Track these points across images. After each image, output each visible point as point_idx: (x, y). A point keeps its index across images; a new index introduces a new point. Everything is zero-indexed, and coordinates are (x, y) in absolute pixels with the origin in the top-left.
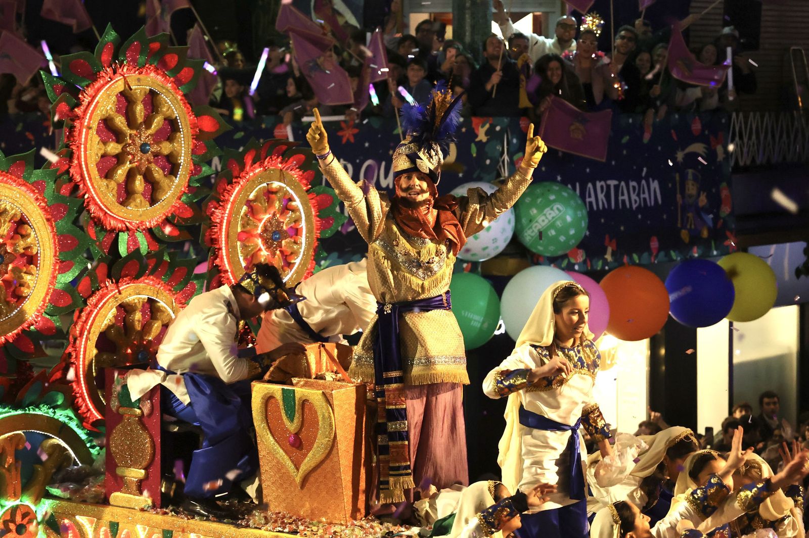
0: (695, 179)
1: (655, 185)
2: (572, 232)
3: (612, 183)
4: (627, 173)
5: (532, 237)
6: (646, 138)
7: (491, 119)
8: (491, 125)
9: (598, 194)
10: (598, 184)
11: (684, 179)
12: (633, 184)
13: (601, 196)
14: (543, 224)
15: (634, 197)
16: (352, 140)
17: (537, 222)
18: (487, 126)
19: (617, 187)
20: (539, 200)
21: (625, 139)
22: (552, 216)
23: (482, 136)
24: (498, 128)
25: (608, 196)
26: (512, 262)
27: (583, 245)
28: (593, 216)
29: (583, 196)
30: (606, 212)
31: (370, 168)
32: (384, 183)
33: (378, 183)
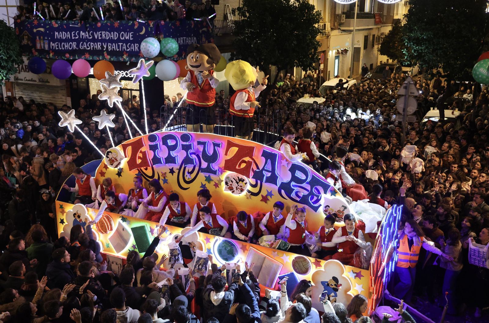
0: (205, 37)
1: (195, 38)
2: (175, 50)
3: (185, 38)
4: (188, 36)
6: (192, 26)
9: (181, 40)
10: (181, 38)
11: (202, 37)
12: (190, 38)
13: (182, 41)
15: (190, 42)
16: (118, 27)
17: (166, 47)
19: (186, 39)
20: (166, 42)
21: (187, 27)
22: (169, 46)
23: (151, 25)
25: (183, 41)
26: (160, 58)
27: (178, 53)
28: (180, 46)
29: (177, 42)
30: (183, 45)
31: (123, 34)
32: (126, 38)
33: (125, 38)
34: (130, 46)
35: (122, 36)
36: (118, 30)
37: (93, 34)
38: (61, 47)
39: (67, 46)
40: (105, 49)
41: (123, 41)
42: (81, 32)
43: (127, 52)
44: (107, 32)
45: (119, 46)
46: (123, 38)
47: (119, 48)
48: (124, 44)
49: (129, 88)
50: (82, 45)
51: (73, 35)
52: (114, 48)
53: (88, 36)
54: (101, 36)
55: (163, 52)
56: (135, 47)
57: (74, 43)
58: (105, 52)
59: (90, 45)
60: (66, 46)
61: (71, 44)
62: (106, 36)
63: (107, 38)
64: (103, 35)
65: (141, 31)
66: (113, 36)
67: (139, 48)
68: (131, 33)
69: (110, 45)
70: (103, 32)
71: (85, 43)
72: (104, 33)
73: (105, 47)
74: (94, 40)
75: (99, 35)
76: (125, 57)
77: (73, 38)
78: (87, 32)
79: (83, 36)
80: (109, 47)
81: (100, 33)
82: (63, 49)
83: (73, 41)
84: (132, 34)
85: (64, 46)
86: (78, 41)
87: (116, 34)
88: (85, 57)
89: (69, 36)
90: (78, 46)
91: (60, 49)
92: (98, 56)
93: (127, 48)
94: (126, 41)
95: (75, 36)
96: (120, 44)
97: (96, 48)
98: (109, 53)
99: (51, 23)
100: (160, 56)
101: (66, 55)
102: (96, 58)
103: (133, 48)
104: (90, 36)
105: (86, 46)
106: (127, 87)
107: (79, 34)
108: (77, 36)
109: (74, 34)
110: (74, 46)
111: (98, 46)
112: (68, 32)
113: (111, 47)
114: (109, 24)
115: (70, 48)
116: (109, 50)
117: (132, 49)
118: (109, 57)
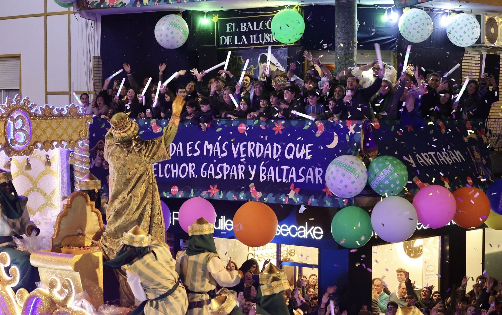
2: (398, 183)
5: (376, 185)
6: (443, 131)
7: (357, 121)
8: (356, 124)
14: (382, 177)
16: (281, 132)
17: (379, 176)
18: (355, 125)
20: (380, 165)
21: (432, 132)
22: (386, 173)
23: (352, 130)
24: (360, 126)
31: (291, 148)
32: (298, 156)
33: (295, 155)
34: (304, 172)
35: (290, 152)
36: (282, 139)
37: (229, 148)
38: (163, 172)
39: (176, 171)
40: (251, 179)
41: (290, 163)
42: (206, 143)
43: (297, 185)
44: (258, 144)
45: (281, 171)
46: (292, 156)
47: (281, 176)
48: (293, 168)
49: (296, 259)
50: (206, 168)
51: (188, 148)
52: (273, 175)
53: (218, 150)
54: (246, 152)
55: (373, 186)
56: (314, 175)
57: (190, 165)
58: (253, 184)
59: (221, 169)
60: (173, 171)
61: (184, 167)
62: (254, 151)
63: (258, 156)
64: (250, 150)
65: (330, 142)
66: (270, 152)
67: (323, 177)
68: (307, 146)
69: (263, 170)
70: (250, 144)
71: (212, 165)
72: (252, 146)
73: (253, 173)
74: (232, 160)
75: (242, 149)
76: (291, 195)
77: (189, 155)
78: (217, 143)
79: (208, 151)
80: (262, 175)
81: (244, 146)
82: (167, 177)
83: (188, 160)
84: (310, 148)
85: (169, 171)
86: (198, 161)
87: (277, 147)
88: (209, 194)
89: (181, 150)
90: (197, 171)
91: (161, 176)
92: (237, 191)
93: (298, 177)
94: (297, 163)
95: (193, 151)
96: (285, 168)
97: (233, 176)
98: (260, 186)
99: (149, 123)
100: (368, 196)
101: (172, 190)
102: (231, 197)
103: (312, 177)
104: (222, 152)
105: (213, 172)
106: (291, 258)
107: (201, 147)
108: (197, 151)
109: (190, 146)
110: (191, 171)
111: (238, 173)
112: (180, 143)
113: (266, 174)
114: (262, 127)
115: (183, 174)
116: (262, 180)
117: (309, 179)
118: (259, 194)
